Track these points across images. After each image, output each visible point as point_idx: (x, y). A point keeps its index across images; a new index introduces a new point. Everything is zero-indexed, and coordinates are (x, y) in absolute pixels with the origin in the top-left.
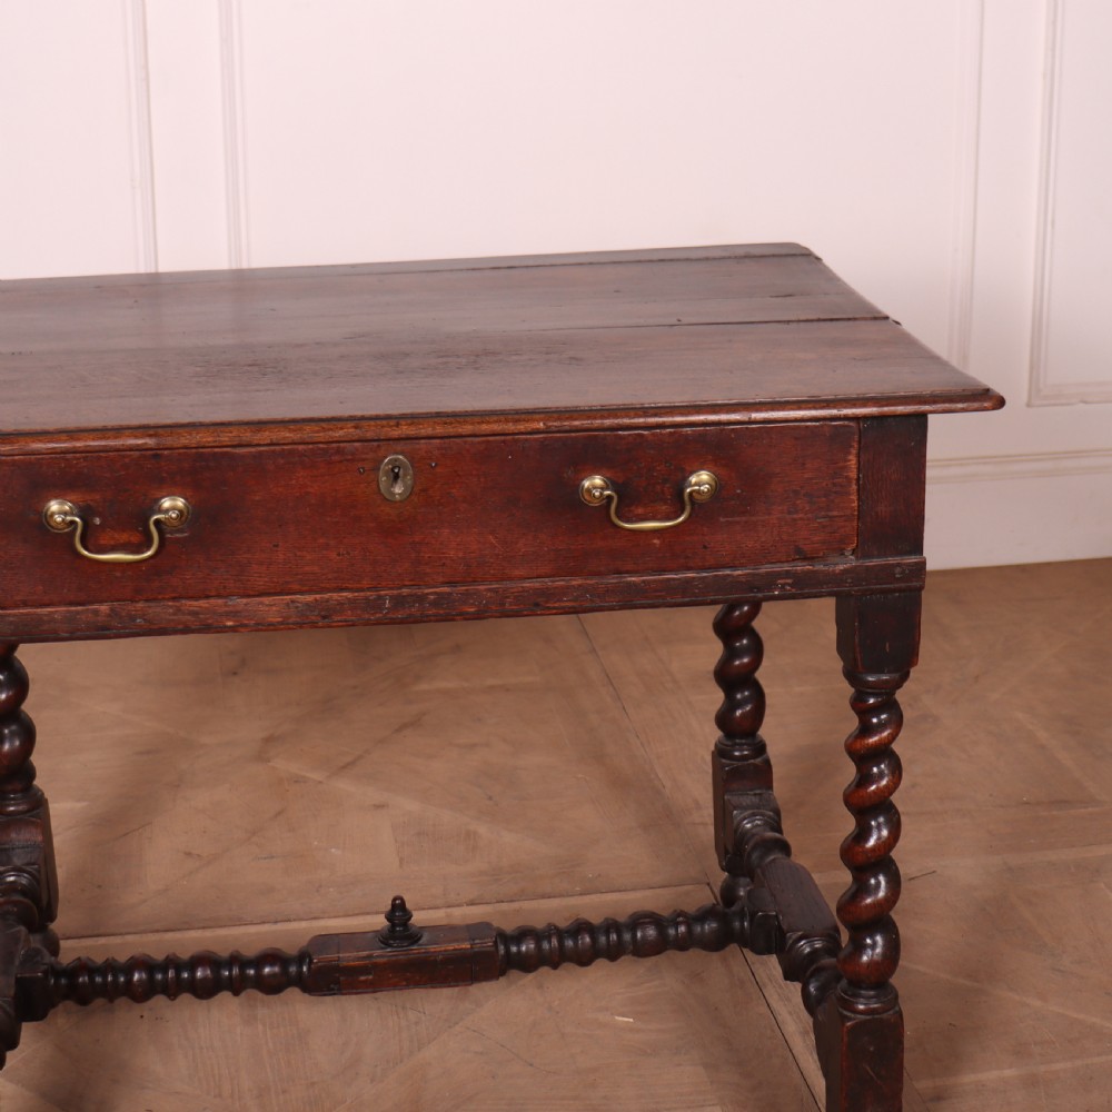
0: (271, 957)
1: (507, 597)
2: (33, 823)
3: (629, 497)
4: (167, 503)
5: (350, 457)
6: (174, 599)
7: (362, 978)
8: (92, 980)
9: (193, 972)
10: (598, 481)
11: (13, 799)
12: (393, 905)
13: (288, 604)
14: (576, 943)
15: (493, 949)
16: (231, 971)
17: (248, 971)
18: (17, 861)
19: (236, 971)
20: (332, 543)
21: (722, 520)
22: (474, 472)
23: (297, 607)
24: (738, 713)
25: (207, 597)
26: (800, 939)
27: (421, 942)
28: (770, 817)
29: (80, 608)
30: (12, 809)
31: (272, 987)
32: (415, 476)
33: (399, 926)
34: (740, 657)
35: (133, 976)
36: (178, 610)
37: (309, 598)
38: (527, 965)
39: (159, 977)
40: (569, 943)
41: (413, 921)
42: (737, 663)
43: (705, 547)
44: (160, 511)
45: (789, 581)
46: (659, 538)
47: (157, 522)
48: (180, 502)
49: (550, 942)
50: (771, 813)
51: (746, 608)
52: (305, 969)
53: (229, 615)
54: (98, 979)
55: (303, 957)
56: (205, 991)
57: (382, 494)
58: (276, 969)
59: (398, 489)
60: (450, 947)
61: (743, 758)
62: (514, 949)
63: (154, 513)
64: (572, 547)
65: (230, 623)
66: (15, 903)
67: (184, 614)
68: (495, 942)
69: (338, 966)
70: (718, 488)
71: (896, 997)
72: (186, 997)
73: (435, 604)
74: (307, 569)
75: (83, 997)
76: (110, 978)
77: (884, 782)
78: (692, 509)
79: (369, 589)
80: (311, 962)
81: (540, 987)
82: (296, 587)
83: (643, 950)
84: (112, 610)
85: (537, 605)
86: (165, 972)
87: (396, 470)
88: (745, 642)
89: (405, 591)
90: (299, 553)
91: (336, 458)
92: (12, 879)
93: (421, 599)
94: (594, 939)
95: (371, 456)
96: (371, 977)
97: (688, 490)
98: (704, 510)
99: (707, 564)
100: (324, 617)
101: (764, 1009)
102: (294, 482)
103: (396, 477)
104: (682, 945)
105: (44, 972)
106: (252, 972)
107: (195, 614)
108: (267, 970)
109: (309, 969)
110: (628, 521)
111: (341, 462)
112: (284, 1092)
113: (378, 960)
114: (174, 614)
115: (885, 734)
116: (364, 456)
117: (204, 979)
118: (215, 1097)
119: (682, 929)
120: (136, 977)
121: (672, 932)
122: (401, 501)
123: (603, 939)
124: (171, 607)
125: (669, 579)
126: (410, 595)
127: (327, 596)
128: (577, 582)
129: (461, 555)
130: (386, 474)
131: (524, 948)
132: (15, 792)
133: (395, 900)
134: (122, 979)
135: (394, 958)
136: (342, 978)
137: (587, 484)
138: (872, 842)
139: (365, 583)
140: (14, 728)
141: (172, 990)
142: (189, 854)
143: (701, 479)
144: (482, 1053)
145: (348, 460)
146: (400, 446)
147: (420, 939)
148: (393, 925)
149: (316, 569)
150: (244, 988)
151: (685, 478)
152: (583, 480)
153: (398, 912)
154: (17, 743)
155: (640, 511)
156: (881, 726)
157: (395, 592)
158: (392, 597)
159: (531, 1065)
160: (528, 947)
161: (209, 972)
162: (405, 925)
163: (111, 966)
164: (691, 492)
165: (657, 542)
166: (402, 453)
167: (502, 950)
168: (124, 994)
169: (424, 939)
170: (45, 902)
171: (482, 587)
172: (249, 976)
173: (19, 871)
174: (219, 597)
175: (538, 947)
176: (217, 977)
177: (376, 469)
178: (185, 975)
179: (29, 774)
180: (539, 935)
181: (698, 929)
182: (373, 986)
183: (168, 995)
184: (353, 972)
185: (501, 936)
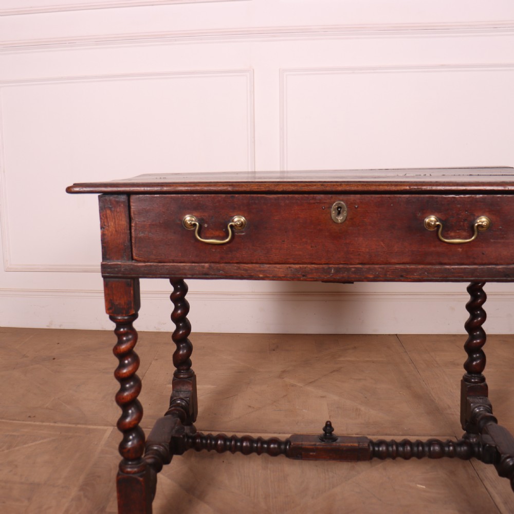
0: (274, 441)
1: (388, 272)
2: (189, 382)
3: (447, 227)
4: (236, 219)
5: (318, 201)
6: (237, 263)
7: (311, 454)
8: (202, 441)
9: (242, 443)
10: (433, 218)
11: (183, 372)
12: (327, 425)
13: (287, 268)
14: (404, 449)
15: (367, 447)
16: (257, 444)
17: (264, 446)
18: (181, 396)
19: (259, 445)
20: (309, 241)
21: (492, 241)
22: (375, 211)
23: (292, 270)
24: (474, 363)
25: (252, 263)
26: (508, 458)
28: (487, 408)
29: (196, 264)
30: (182, 376)
31: (274, 453)
32: (348, 212)
33: (328, 433)
34: (476, 339)
35: (218, 441)
36: (239, 268)
37: (297, 266)
38: (382, 456)
39: (228, 443)
40: (401, 449)
41: (333, 433)
42: (475, 342)
43: (483, 254)
44: (233, 221)
46: (461, 248)
47: (232, 226)
48: (243, 219)
49: (392, 447)
50: (488, 406)
51: (479, 319)
52: (288, 447)
53: (261, 271)
54: (204, 441)
55: (288, 442)
56: (247, 451)
57: (332, 220)
58: (276, 446)
59: (340, 219)
60: (349, 445)
61: (475, 382)
62: (376, 449)
63: (230, 222)
64: (420, 250)
65: (261, 276)
66: (177, 410)
67: (241, 270)
68: (369, 445)
69: (301, 447)
70: (490, 226)
72: (238, 453)
73: (354, 273)
74: (297, 253)
75: (198, 448)
76: (209, 441)
78: (478, 235)
79: (325, 264)
80: (290, 444)
81: (385, 469)
82: (291, 261)
83: (433, 456)
84: (210, 266)
85: (402, 276)
86: (231, 442)
87: (339, 210)
88: (478, 333)
89: (341, 266)
90: (294, 245)
91: (312, 201)
92: (179, 402)
93: (348, 270)
95: (328, 201)
96: (315, 454)
97: (476, 225)
98: (484, 234)
99: (484, 262)
100: (304, 276)
101: (485, 490)
102: (293, 212)
103: (339, 213)
104: (451, 455)
105: (184, 436)
106: (266, 446)
107: (246, 270)
108: (272, 446)
109: (289, 447)
110: (447, 238)
111: (314, 203)
113: (318, 447)
114: (237, 270)
116: (325, 201)
117: (246, 446)
119: (451, 448)
120: (219, 442)
121: (447, 449)
122: (341, 223)
123: (415, 449)
124: (236, 266)
125: (465, 268)
126: (343, 268)
127: (305, 266)
128: (420, 267)
129: (367, 250)
130: (334, 210)
131: (381, 449)
132: (183, 370)
133: (327, 422)
134: (214, 442)
135: (325, 447)
136: (302, 453)
137: (427, 220)
139: (323, 261)
140: (184, 345)
141: (233, 450)
142: (250, 406)
143: (483, 220)
144: (359, 493)
145: (318, 203)
146: (342, 197)
147: (336, 440)
148: (326, 433)
149: (301, 253)
150: (262, 452)
151: (474, 220)
152: (425, 218)
153: (328, 427)
154: (185, 351)
155: (453, 234)
157: (337, 266)
158: (335, 269)
159: (380, 500)
160: (383, 448)
161: (248, 444)
162: (331, 433)
163: (210, 437)
164: (479, 225)
165: (460, 250)
166: (342, 200)
167: (371, 448)
168: (214, 449)
169: (338, 440)
170: (191, 413)
171: (376, 266)
172: (264, 448)
173: (182, 399)
174: (257, 263)
175: (387, 449)
176: (251, 446)
177: (330, 207)
178: (239, 444)
179: (189, 364)
180: (388, 444)
181: (459, 449)
182: (316, 458)
183: (231, 451)
184: (308, 450)
185: (371, 442)
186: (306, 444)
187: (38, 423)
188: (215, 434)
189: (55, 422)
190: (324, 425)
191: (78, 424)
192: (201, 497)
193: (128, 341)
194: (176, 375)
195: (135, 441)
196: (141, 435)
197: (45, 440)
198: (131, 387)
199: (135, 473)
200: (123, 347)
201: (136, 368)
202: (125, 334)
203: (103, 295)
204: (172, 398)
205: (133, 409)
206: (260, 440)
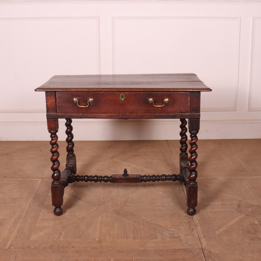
1: (138, 116)
2: (73, 158)
3: (155, 102)
4: (90, 99)
6: (91, 113)
7: (119, 181)
8: (79, 178)
9: (94, 178)
10: (151, 99)
12: (125, 170)
13: (106, 115)
14: (152, 178)
15: (139, 177)
18: (70, 164)
19: (100, 178)
20: (113, 106)
21: (169, 106)
22: (133, 97)
24: (183, 148)
25: (95, 113)
29: (77, 114)
30: (70, 156)
31: (106, 181)
32: (125, 97)
36: (91, 115)
37: (109, 114)
38: (145, 181)
39: (89, 178)
40: (151, 178)
41: (127, 173)
42: (183, 140)
43: (167, 110)
44: (89, 100)
45: (179, 116)
47: (89, 102)
48: (92, 99)
52: (111, 179)
53: (98, 116)
54: (80, 178)
55: (111, 177)
56: (96, 181)
57: (120, 100)
58: (107, 178)
59: (123, 99)
60: (133, 177)
61: (184, 155)
62: (143, 178)
64: (147, 109)
65: (98, 117)
66: (69, 168)
70: (169, 102)
71: (197, 183)
72: (93, 182)
73: (127, 116)
74: (109, 110)
75: (78, 180)
76: (82, 178)
77: (195, 148)
78: (165, 104)
79: (118, 113)
81: (149, 189)
82: (108, 112)
83: (163, 180)
84: (82, 114)
86: (90, 178)
89: (123, 114)
90: (108, 108)
91: (114, 94)
92: (69, 166)
94: (155, 178)
96: (121, 180)
98: (167, 104)
99: (167, 112)
100: (111, 117)
102: (108, 97)
103: (122, 97)
104: (169, 179)
105: (72, 176)
106: (103, 179)
107: (93, 115)
108: (105, 178)
110: (155, 105)
112: (107, 198)
113: (122, 178)
115: (195, 141)
116: (118, 94)
117: (96, 179)
118: (97, 198)
119: (169, 177)
120: (86, 178)
121: (167, 177)
122: (123, 101)
123: (156, 178)
126: (124, 115)
127: (112, 114)
128: (148, 114)
129: (131, 109)
130: (121, 97)
132: (71, 153)
134: (84, 178)
135: (124, 178)
136: (116, 180)
137: (150, 100)
138: (193, 158)
139: (118, 112)
140: (71, 143)
141: (91, 180)
142: (98, 170)
143: (166, 100)
144: (138, 195)
145: (116, 94)
146: (123, 93)
147: (128, 175)
149: (111, 110)
150: (102, 181)
151: (164, 100)
153: (125, 171)
154: (71, 146)
155: (157, 104)
156: (194, 139)
158: (121, 115)
159: (145, 197)
160: (145, 178)
162: (126, 173)
163: (82, 176)
164: (165, 102)
165: (160, 109)
166: (123, 94)
167: (141, 178)
168: (84, 180)
170: (74, 171)
171: (134, 114)
173: (71, 165)
174: (97, 113)
175: (147, 178)
176: (98, 179)
177: (119, 96)
179: (73, 151)
180: (147, 177)
181: (171, 177)
182: (121, 182)
183: (90, 181)
184: (118, 179)
185: (141, 176)
186: (117, 177)
187: (9, 179)
188: (84, 175)
189: (16, 178)
191: (27, 178)
192: (80, 199)
193: (55, 139)
194: (68, 155)
195: (57, 174)
196: (59, 172)
197: (14, 185)
198: (56, 155)
199: (57, 184)
200: (53, 141)
201: (58, 148)
202: (54, 137)
203: (47, 124)
204: (66, 164)
205: (56, 162)
206: (101, 177)
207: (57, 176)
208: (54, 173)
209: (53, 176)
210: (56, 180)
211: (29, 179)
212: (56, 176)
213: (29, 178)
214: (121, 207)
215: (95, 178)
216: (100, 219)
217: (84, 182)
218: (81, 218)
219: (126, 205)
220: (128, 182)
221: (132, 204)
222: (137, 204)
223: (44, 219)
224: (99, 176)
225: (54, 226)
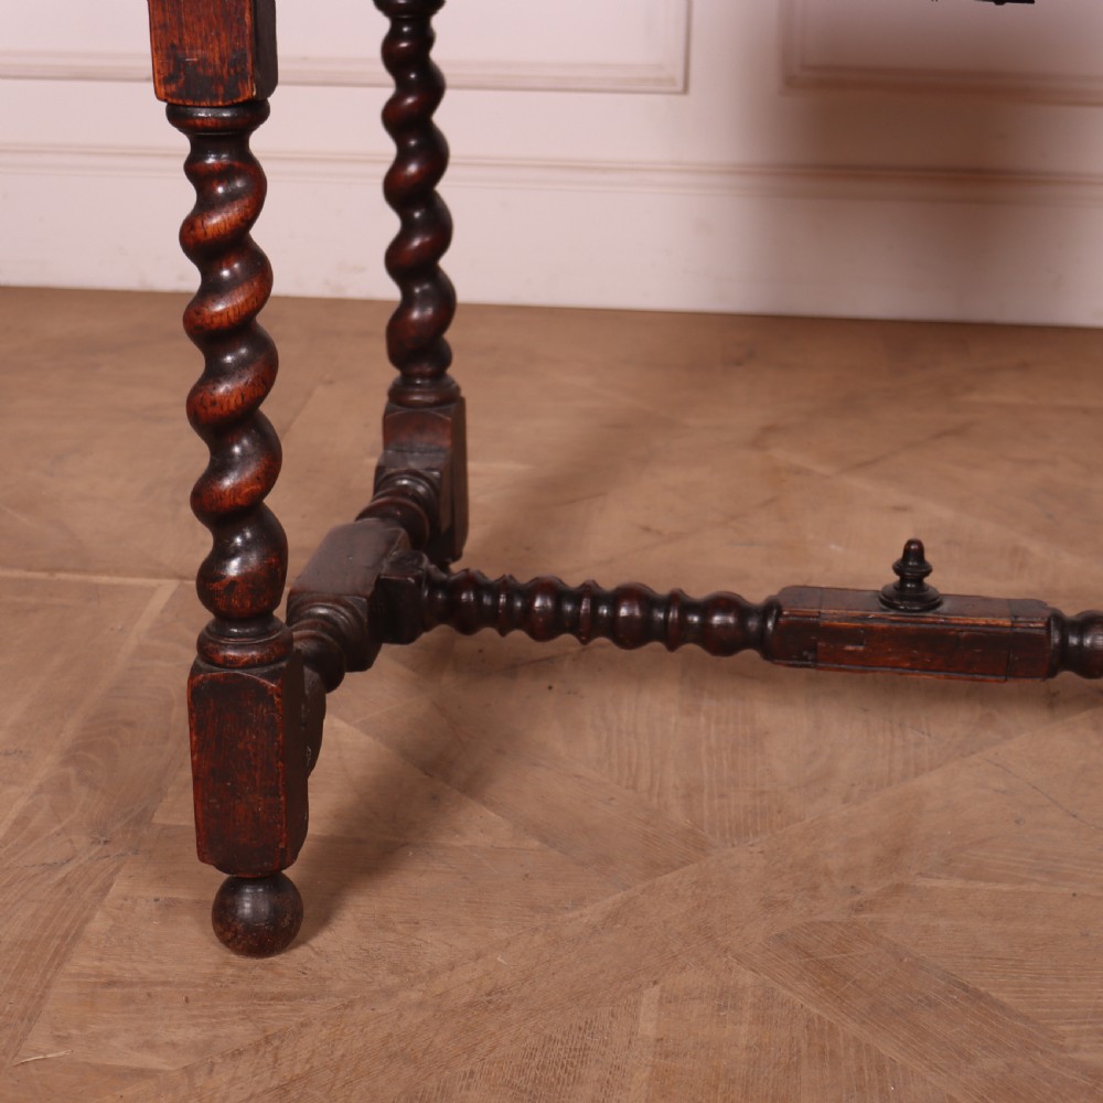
0: (725, 603)
2: (441, 419)
7: (850, 648)
8: (479, 598)
9: (615, 608)
11: (419, 386)
12: (907, 552)
15: (1044, 632)
16: (667, 613)
17: (690, 618)
18: (413, 465)
19: (673, 615)
27: (939, 609)
30: (416, 398)
31: (721, 645)
33: (911, 581)
35: (534, 600)
38: (1089, 667)
39: (569, 608)
41: (927, 580)
52: (770, 624)
54: (487, 600)
55: (771, 608)
56: (631, 636)
58: (731, 620)
60: (982, 621)
62: (1074, 641)
66: (400, 506)
68: (1048, 625)
69: (817, 624)
72: (603, 641)
75: (467, 622)
76: (502, 600)
80: (780, 613)
86: (578, 604)
92: (405, 482)
96: (861, 648)
105: (418, 579)
106: (696, 619)
108: (717, 619)
109: (776, 624)
112: (722, 796)
113: (875, 625)
117: (630, 618)
118: (627, 788)
120: (538, 603)
131: (1088, 641)
132: (423, 376)
133: (910, 543)
134: (519, 604)
135: (897, 625)
136: (820, 644)
140: (426, 287)
141: (585, 629)
142: (647, 529)
144: (1004, 792)
147: (939, 604)
148: (903, 580)
150: (684, 641)
153: (913, 562)
154: (429, 311)
159: (1074, 816)
160: (1094, 639)
161: (637, 612)
162: (919, 581)
163: (506, 586)
167: (1056, 639)
168: (519, 626)
169: (944, 608)
170: (445, 525)
172: (692, 625)
173: (414, 475)
176: (647, 620)
178: (604, 611)
179: (442, 357)
182: (864, 663)
183: (578, 636)
184: (837, 635)
185: (1057, 619)
186: (832, 614)
188: (523, 578)
190: (899, 554)
191: (59, 570)
192: (473, 787)
193: (231, 198)
194: (397, 395)
195: (253, 559)
196: (273, 542)
198: (242, 364)
200: (215, 220)
202: (224, 175)
204: (380, 470)
205: (245, 442)
206: (676, 600)
207: (244, 577)
208: (221, 553)
209: (208, 579)
210: (242, 621)
211: (78, 577)
212: (234, 582)
213: (84, 571)
214: (859, 908)
215: (624, 612)
216: (648, 1027)
217: (518, 635)
218: (471, 1005)
219: (898, 889)
220: (926, 669)
221: (958, 883)
222: (1005, 887)
223: (111, 984)
224: (662, 589)
225: (188, 1071)
